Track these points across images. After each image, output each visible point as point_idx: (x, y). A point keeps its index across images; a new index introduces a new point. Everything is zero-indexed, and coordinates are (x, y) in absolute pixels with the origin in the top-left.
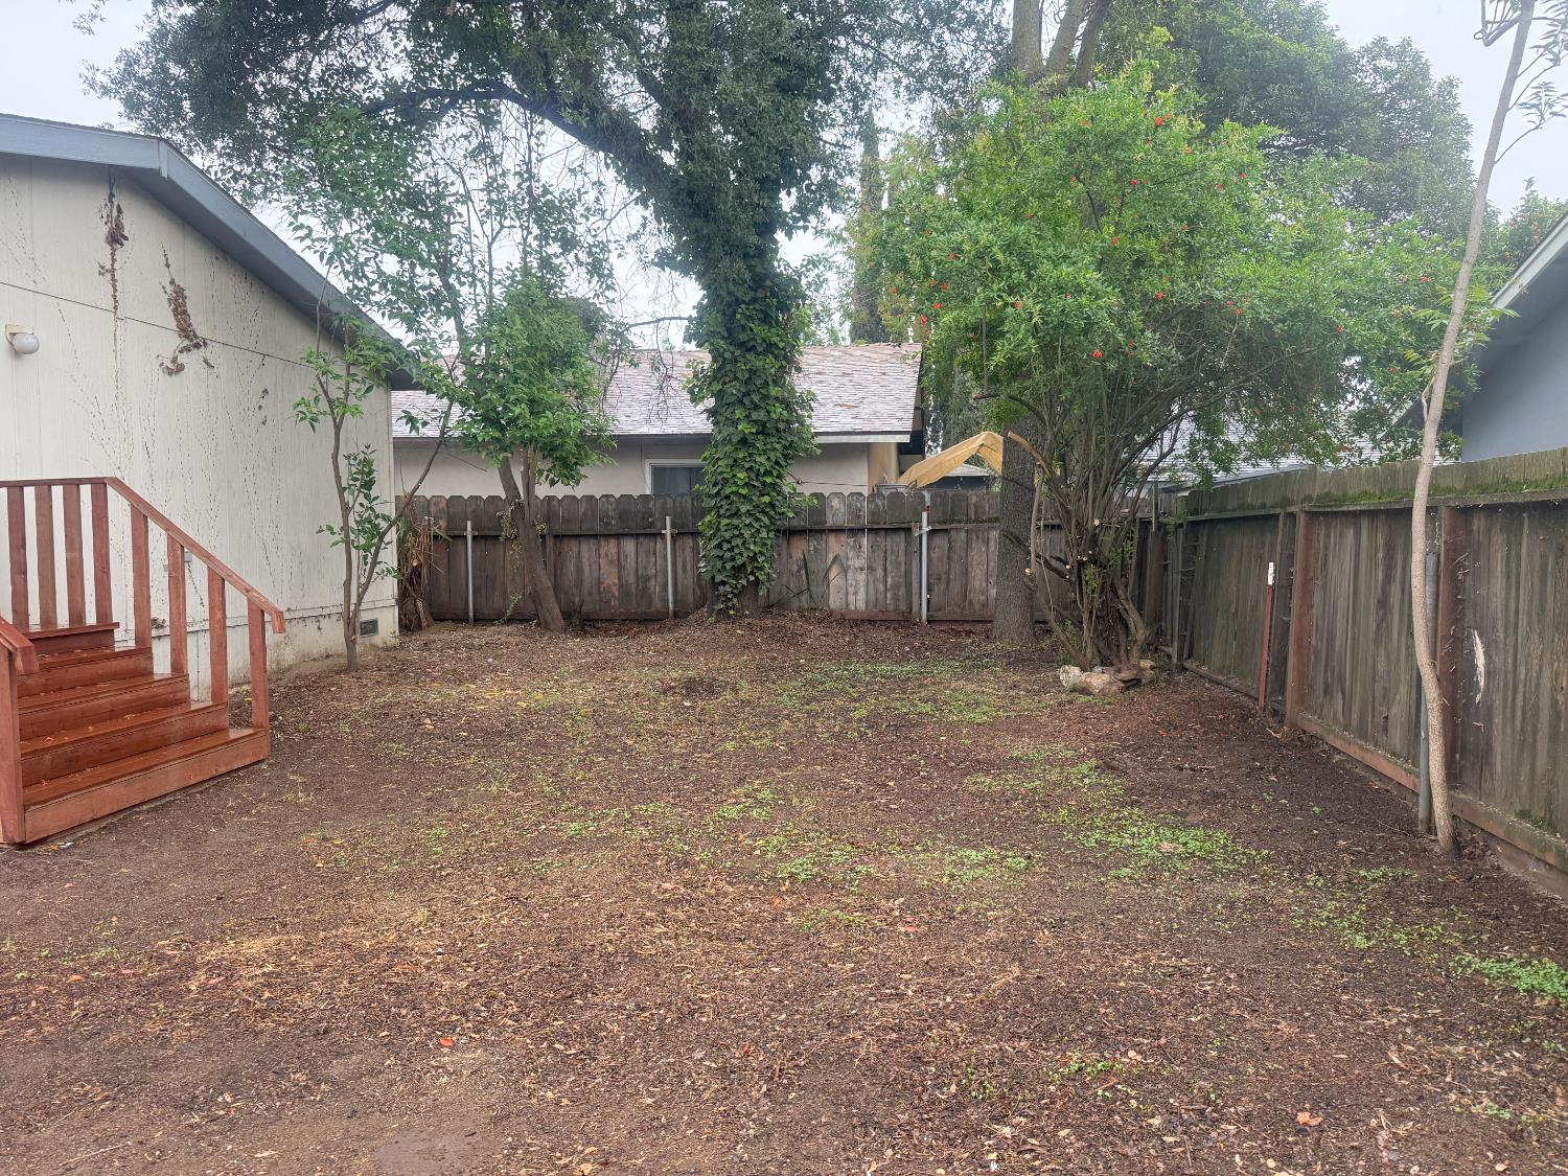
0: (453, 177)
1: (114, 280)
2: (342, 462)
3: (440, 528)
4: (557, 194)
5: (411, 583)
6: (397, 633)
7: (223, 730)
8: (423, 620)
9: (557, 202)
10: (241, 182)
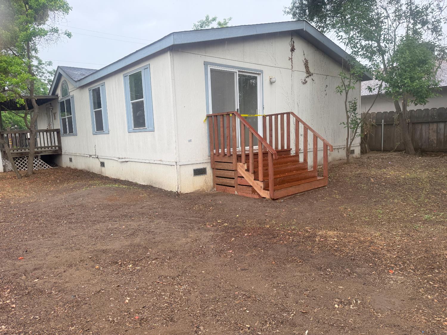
0: (383, 11)
1: (292, 61)
2: (348, 103)
3: (374, 122)
4: (421, 7)
5: (364, 139)
6: (360, 154)
7: (316, 177)
8: (367, 150)
9: (421, 10)
10: (321, 28)
